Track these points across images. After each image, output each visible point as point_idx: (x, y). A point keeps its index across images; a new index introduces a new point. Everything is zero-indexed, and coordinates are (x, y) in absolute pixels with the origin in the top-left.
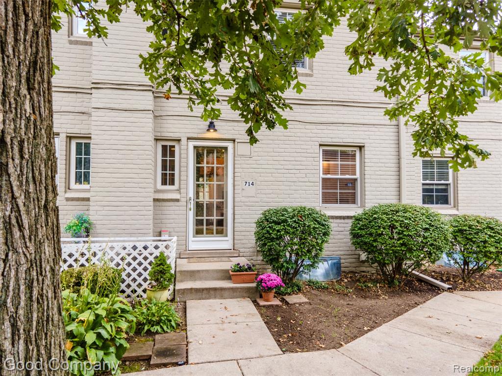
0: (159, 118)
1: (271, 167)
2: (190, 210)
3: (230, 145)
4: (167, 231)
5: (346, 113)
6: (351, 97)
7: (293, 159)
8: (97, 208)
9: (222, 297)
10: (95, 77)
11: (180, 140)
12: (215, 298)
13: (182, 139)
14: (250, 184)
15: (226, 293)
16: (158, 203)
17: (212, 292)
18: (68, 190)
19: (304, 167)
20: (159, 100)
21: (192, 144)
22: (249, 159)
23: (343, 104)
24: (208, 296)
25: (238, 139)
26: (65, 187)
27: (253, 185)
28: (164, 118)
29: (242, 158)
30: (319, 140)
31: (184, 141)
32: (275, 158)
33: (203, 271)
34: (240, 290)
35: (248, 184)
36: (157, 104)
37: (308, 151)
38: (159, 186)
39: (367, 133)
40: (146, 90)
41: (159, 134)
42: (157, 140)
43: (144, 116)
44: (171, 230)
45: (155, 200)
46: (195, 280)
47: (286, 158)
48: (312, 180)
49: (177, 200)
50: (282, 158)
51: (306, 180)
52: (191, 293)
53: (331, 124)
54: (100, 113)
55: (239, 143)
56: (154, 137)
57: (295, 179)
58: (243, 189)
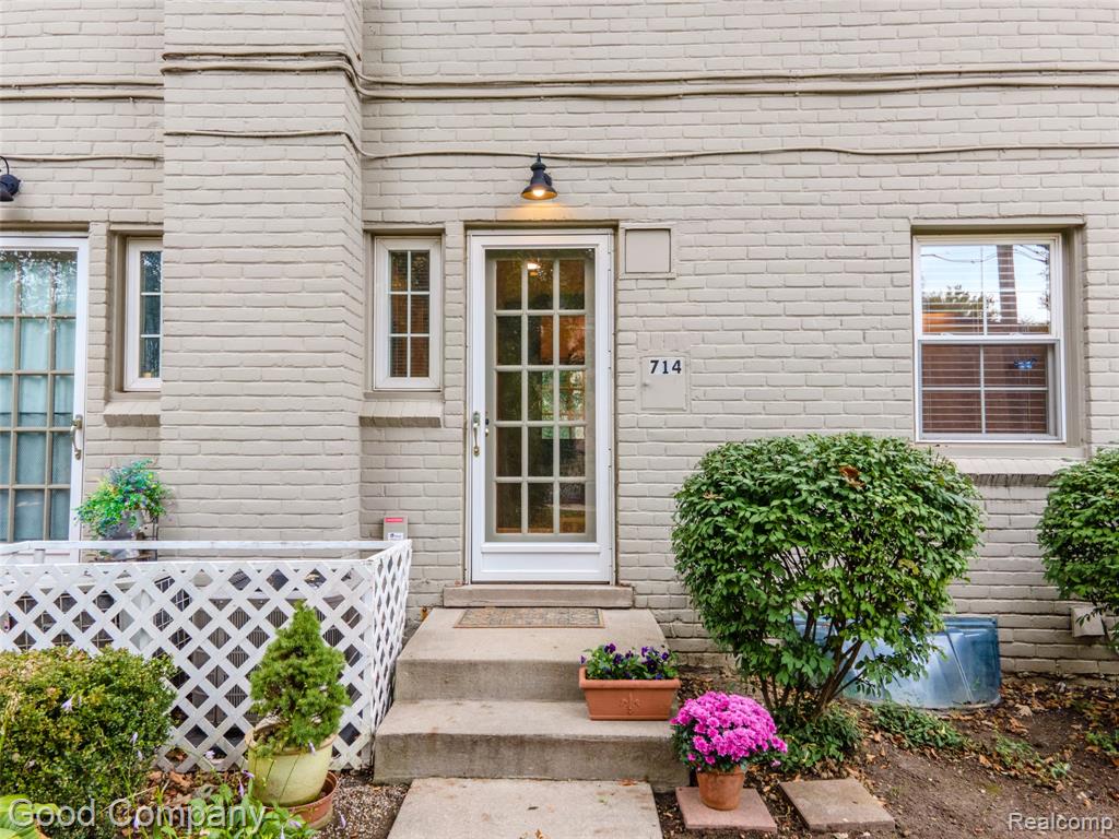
0: (378, 164)
1: (739, 308)
2: (477, 453)
3: (601, 243)
4: (400, 520)
5: (1013, 110)
6: (1029, 55)
7: (817, 279)
8: (179, 446)
9: (546, 774)
10: (171, 36)
11: (443, 230)
12: (519, 774)
13: (449, 227)
14: (669, 369)
15: (561, 761)
16: (375, 433)
17: (508, 753)
18: (115, 394)
19: (857, 308)
20: (376, 108)
21: (480, 243)
22: (663, 283)
23: (1002, 80)
24: (492, 765)
25: (627, 220)
26: (108, 385)
27: (679, 370)
28: (392, 163)
29: (642, 284)
30: (912, 211)
31: (454, 234)
32: (754, 280)
33: (487, 665)
34: (611, 749)
35: (660, 367)
36: (372, 122)
37: (872, 252)
38: (383, 378)
39: (1092, 178)
40: (325, 70)
41: (376, 215)
42: (373, 235)
43: (321, 152)
44: (416, 516)
45: (366, 422)
46: (462, 697)
47: (793, 279)
48: (882, 349)
49: (434, 423)
50: (777, 279)
51: (865, 349)
52: (432, 751)
53: (955, 156)
54: (191, 148)
55: (628, 234)
56: (360, 226)
57: (824, 349)
58: (645, 385)
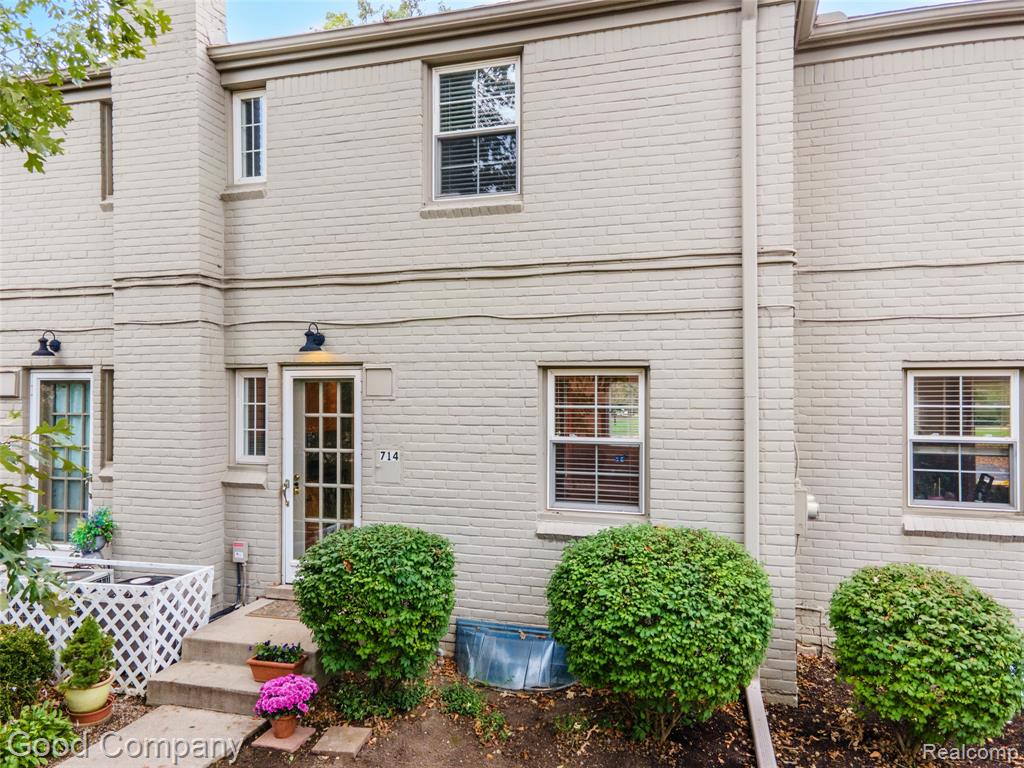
0: (232, 328)
1: (431, 419)
2: (288, 505)
3: (356, 374)
4: (241, 545)
5: (601, 288)
6: (614, 248)
7: (478, 402)
8: (123, 500)
10: (118, 268)
11: (268, 367)
14: (391, 458)
16: (232, 491)
18: (107, 462)
19: (502, 420)
20: (231, 294)
21: (289, 375)
22: (388, 403)
25: (367, 362)
27: (397, 458)
28: (239, 328)
29: (376, 403)
30: (538, 356)
31: (273, 371)
32: (441, 401)
35: (386, 455)
37: (513, 383)
38: (241, 454)
39: (654, 334)
40: (190, 284)
41: (232, 360)
43: (187, 332)
44: (252, 542)
45: (226, 485)
47: (464, 401)
48: (518, 448)
49: (260, 487)
50: (455, 401)
51: (508, 448)
53: (565, 319)
55: (369, 372)
56: (223, 366)
57: (482, 447)
58: (377, 468)
